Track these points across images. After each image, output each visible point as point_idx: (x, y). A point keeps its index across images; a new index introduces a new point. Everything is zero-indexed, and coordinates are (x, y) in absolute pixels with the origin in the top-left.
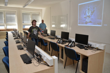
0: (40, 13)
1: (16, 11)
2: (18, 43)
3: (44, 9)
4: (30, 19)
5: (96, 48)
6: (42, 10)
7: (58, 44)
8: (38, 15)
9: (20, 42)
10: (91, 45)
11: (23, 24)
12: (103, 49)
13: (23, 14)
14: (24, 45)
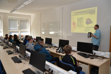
0: (28, 19)
1: (2, 16)
2: (11, 54)
3: (33, 15)
4: (18, 25)
5: (101, 57)
6: (30, 16)
7: (58, 53)
8: (26, 21)
9: (13, 53)
10: (95, 53)
11: (9, 31)
12: (109, 57)
13: (10, 20)
14: (20, 57)
